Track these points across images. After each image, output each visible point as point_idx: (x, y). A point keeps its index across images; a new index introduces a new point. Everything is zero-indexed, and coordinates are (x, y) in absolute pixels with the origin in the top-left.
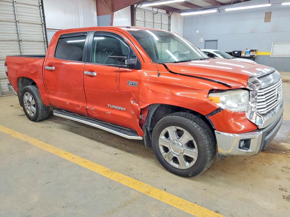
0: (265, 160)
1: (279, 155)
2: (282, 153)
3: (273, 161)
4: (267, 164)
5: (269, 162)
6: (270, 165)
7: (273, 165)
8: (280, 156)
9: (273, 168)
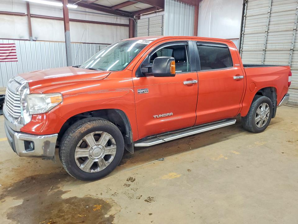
0: (21, 170)
1: (13, 182)
2: (11, 186)
3: (13, 173)
4: (16, 168)
5: (16, 170)
6: (13, 169)
7: (11, 169)
8: (11, 181)
9: (9, 168)
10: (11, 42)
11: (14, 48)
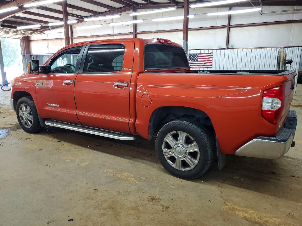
10: (210, 51)
11: (211, 57)
